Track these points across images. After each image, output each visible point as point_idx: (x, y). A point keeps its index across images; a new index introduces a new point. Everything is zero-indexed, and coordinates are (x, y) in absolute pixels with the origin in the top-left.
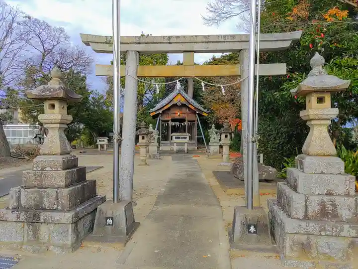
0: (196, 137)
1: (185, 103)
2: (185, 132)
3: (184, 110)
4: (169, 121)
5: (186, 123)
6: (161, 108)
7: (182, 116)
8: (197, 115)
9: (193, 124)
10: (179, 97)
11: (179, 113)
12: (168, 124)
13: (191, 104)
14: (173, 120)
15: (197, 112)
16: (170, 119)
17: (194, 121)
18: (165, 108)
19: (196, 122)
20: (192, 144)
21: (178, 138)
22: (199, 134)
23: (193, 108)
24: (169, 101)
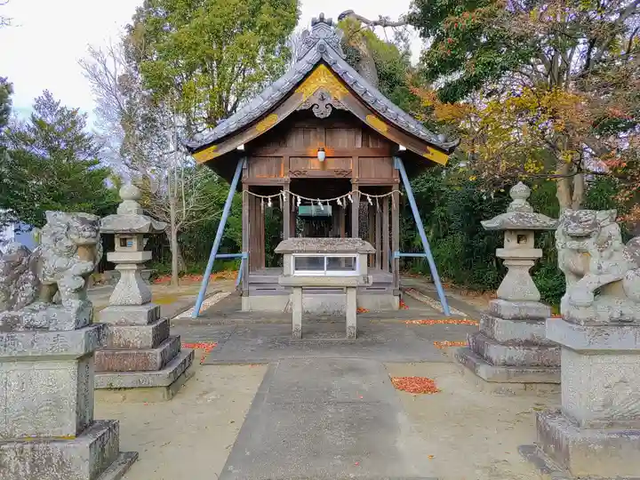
0: (397, 254)
1: (344, 106)
2: (349, 234)
3: (346, 140)
4: (278, 189)
5: (353, 197)
6: (241, 130)
7: (334, 168)
8: (398, 164)
9: (381, 201)
10: (322, 79)
11: (321, 155)
12: (276, 201)
13: (374, 112)
14: (300, 186)
15: (402, 148)
16: (287, 178)
17: (389, 189)
18: (262, 128)
19: (396, 190)
20: (379, 286)
21: (315, 263)
22: (409, 244)
23: (381, 128)
24: (277, 96)
